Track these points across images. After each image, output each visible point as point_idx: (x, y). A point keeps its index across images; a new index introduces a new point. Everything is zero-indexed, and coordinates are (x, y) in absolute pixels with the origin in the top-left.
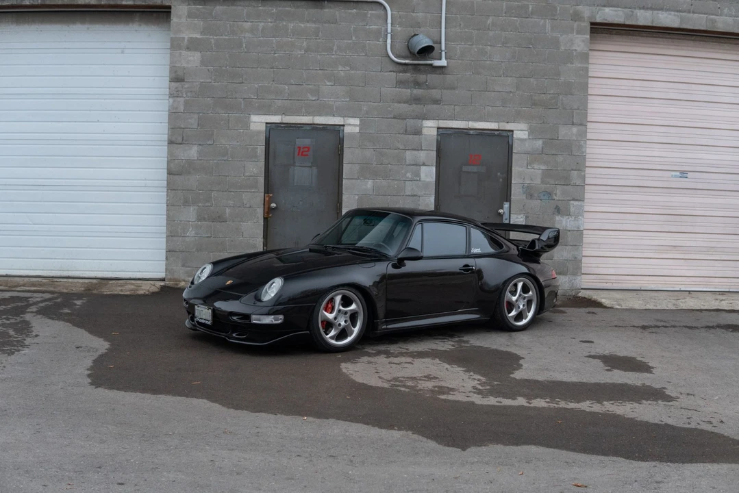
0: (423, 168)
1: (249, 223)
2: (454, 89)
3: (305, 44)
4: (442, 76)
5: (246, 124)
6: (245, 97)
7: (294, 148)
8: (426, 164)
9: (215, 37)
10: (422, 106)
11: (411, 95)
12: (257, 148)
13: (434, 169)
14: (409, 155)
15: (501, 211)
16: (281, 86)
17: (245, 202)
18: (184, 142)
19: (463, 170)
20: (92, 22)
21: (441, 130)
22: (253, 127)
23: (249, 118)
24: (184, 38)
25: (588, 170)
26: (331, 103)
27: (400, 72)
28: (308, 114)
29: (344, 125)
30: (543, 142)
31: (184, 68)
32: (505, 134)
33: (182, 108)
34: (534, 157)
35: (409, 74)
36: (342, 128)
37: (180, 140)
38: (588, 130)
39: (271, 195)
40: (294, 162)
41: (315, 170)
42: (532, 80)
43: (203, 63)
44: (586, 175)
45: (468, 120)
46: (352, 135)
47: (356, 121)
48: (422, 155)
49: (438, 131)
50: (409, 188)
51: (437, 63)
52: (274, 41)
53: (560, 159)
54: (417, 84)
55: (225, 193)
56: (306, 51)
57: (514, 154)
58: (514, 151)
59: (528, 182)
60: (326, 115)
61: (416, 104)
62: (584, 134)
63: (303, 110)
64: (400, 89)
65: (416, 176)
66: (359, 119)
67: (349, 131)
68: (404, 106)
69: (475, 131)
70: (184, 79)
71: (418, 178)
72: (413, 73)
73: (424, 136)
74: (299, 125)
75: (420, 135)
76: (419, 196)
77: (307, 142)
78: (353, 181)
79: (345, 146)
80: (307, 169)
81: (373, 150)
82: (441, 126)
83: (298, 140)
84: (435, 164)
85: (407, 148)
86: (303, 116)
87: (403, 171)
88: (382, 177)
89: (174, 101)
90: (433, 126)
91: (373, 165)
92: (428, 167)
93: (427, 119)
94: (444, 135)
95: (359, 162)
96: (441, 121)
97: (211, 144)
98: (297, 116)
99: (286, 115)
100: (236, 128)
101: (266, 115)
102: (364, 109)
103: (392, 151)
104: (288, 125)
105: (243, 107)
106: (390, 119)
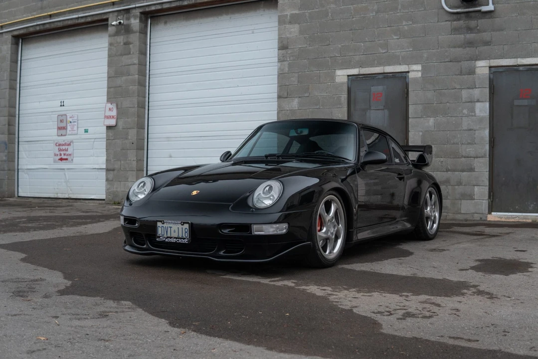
0: (478, 105)
2: (502, 30)
3: (376, 7)
4: (490, 20)
5: (333, 77)
6: (332, 56)
7: (370, 95)
8: (481, 100)
9: (309, 11)
10: (475, 48)
11: (464, 39)
12: (341, 97)
13: (487, 105)
14: (465, 94)
16: (358, 43)
18: (288, 96)
19: (515, 104)
20: (233, 13)
21: (493, 69)
22: (338, 80)
23: (335, 72)
24: (287, 15)
26: (398, 54)
27: (454, 21)
28: (380, 64)
29: (408, 72)
31: (288, 38)
33: (287, 69)
35: (462, 22)
36: (407, 74)
37: (286, 94)
40: (370, 106)
41: (386, 112)
43: (301, 32)
45: (517, 58)
46: (415, 79)
47: (418, 67)
48: (476, 92)
49: (490, 70)
50: (466, 123)
51: (484, 9)
52: (352, 8)
54: (470, 29)
56: (377, 13)
60: (394, 64)
61: (469, 47)
63: (376, 62)
64: (455, 36)
65: (472, 112)
66: (421, 65)
67: (413, 77)
68: (458, 49)
69: (524, 67)
70: (288, 47)
71: (473, 114)
72: (466, 21)
73: (477, 75)
74: (373, 75)
75: (474, 75)
76: (475, 130)
77: (380, 88)
78: (418, 119)
79: (410, 90)
80: (380, 111)
81: (433, 91)
82: (492, 65)
83: (372, 88)
84: (488, 100)
85: (463, 87)
86: (376, 67)
87: (460, 108)
88: (442, 115)
89: (281, 65)
90: (485, 65)
91: (435, 104)
92: (482, 103)
93: (479, 60)
94: (497, 73)
95: (422, 103)
96: (492, 60)
97: (308, 96)
98: (371, 67)
99: (363, 68)
100: (325, 82)
101: (348, 69)
102: (425, 56)
103: (450, 90)
104: (365, 76)
105: (330, 64)
106: (447, 63)
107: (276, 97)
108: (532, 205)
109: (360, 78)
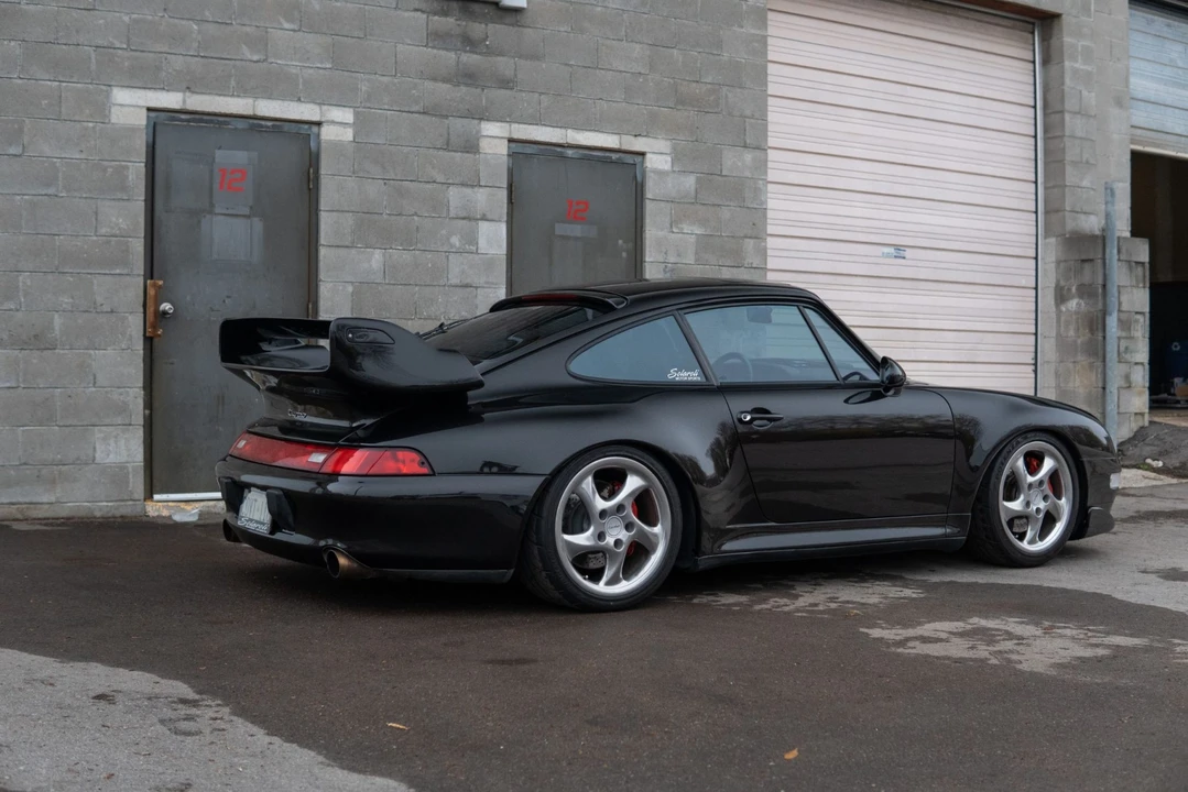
0: (484, 226)
1: (110, 351)
2: (538, 58)
4: (516, 28)
5: (102, 109)
6: (100, 42)
7: (212, 171)
8: (489, 217)
10: (479, 90)
11: (458, 62)
12: (127, 168)
13: (503, 227)
14: (454, 195)
16: (184, 22)
17: (99, 300)
19: (558, 232)
21: (515, 145)
22: (118, 117)
23: (108, 95)
25: (771, 242)
26: (294, 71)
27: (435, 14)
28: (242, 91)
29: (319, 124)
30: (698, 179)
32: (629, 159)
34: (683, 208)
35: (451, 20)
36: (315, 129)
38: (770, 165)
39: (161, 283)
40: (212, 205)
41: (256, 220)
42: (675, 51)
44: (769, 252)
45: (565, 128)
46: (337, 146)
47: (346, 115)
48: (481, 197)
49: (509, 147)
50: (457, 269)
53: (725, 214)
54: (470, 43)
55: (50, 277)
57: (647, 201)
58: (649, 195)
59: (672, 260)
60: (283, 97)
61: (466, 85)
62: (762, 165)
63: (233, 83)
64: (435, 51)
65: (470, 244)
66: (352, 110)
67: (332, 138)
68: (443, 87)
69: (576, 151)
71: (474, 248)
72: (460, 19)
73: (482, 156)
74: (221, 119)
75: (475, 153)
76: (477, 288)
77: (240, 158)
78: (342, 252)
79: (323, 171)
80: (240, 221)
81: (382, 182)
82: (515, 136)
83: (219, 154)
84: (504, 217)
85: (450, 181)
86: (233, 96)
87: (444, 232)
88: (401, 245)
90: (500, 135)
91: (385, 216)
92: (492, 224)
93: (488, 120)
94: (521, 156)
95: (353, 208)
96: (515, 126)
97: (16, 155)
98: (220, 95)
99: (193, 92)
100: (77, 118)
101: (150, 89)
102: (364, 88)
103: (421, 185)
104: (197, 117)
105: (93, 67)
106: (416, 115)
109: (182, 120)
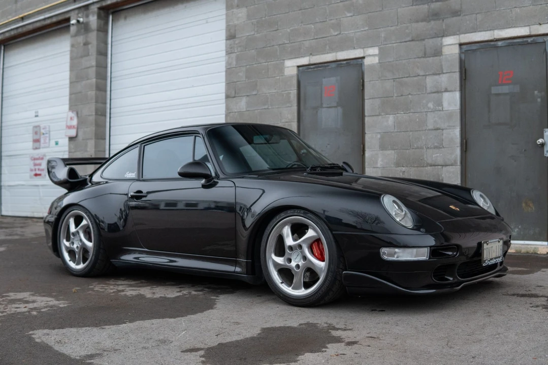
0: (446, 96)
5: (281, 68)
6: (280, 43)
7: (321, 89)
8: (449, 89)
10: (441, 21)
11: (428, 10)
12: (290, 93)
13: (457, 95)
14: (430, 81)
15: (540, 141)
16: (308, 26)
18: (236, 95)
19: (493, 92)
21: (464, 47)
22: (287, 72)
23: (283, 63)
26: (352, 35)
28: (332, 50)
29: (364, 58)
31: (235, 26)
32: (540, 40)
33: (234, 63)
36: (363, 60)
37: (233, 92)
40: (322, 104)
41: (339, 108)
43: (249, 17)
45: (493, 30)
46: (372, 67)
47: (375, 51)
48: (444, 79)
49: (461, 49)
50: (431, 120)
61: (434, 20)
63: (328, 47)
64: (417, 7)
65: (439, 106)
66: (377, 48)
67: (369, 63)
68: (421, 24)
69: (503, 42)
70: (235, 36)
71: (441, 108)
73: (444, 56)
74: (326, 64)
75: (440, 56)
76: (443, 129)
77: (333, 80)
78: (375, 118)
79: (366, 80)
80: (333, 109)
81: (392, 80)
82: (463, 41)
83: (324, 80)
84: (458, 88)
85: (427, 74)
86: (328, 53)
87: (424, 102)
88: (403, 111)
89: (229, 58)
90: (454, 43)
91: (394, 97)
92: (451, 93)
93: (447, 36)
94: (469, 52)
95: (379, 96)
96: (462, 36)
97: (256, 95)
98: (323, 54)
99: (313, 55)
100: (274, 76)
101: (297, 58)
102: (383, 35)
103: (412, 78)
104: (317, 66)
105: (278, 54)
106: (409, 43)
107: (224, 97)
108: (516, 230)
109: (311, 68)
